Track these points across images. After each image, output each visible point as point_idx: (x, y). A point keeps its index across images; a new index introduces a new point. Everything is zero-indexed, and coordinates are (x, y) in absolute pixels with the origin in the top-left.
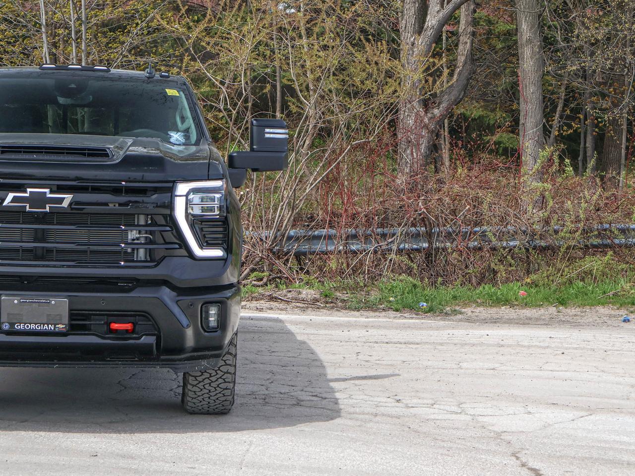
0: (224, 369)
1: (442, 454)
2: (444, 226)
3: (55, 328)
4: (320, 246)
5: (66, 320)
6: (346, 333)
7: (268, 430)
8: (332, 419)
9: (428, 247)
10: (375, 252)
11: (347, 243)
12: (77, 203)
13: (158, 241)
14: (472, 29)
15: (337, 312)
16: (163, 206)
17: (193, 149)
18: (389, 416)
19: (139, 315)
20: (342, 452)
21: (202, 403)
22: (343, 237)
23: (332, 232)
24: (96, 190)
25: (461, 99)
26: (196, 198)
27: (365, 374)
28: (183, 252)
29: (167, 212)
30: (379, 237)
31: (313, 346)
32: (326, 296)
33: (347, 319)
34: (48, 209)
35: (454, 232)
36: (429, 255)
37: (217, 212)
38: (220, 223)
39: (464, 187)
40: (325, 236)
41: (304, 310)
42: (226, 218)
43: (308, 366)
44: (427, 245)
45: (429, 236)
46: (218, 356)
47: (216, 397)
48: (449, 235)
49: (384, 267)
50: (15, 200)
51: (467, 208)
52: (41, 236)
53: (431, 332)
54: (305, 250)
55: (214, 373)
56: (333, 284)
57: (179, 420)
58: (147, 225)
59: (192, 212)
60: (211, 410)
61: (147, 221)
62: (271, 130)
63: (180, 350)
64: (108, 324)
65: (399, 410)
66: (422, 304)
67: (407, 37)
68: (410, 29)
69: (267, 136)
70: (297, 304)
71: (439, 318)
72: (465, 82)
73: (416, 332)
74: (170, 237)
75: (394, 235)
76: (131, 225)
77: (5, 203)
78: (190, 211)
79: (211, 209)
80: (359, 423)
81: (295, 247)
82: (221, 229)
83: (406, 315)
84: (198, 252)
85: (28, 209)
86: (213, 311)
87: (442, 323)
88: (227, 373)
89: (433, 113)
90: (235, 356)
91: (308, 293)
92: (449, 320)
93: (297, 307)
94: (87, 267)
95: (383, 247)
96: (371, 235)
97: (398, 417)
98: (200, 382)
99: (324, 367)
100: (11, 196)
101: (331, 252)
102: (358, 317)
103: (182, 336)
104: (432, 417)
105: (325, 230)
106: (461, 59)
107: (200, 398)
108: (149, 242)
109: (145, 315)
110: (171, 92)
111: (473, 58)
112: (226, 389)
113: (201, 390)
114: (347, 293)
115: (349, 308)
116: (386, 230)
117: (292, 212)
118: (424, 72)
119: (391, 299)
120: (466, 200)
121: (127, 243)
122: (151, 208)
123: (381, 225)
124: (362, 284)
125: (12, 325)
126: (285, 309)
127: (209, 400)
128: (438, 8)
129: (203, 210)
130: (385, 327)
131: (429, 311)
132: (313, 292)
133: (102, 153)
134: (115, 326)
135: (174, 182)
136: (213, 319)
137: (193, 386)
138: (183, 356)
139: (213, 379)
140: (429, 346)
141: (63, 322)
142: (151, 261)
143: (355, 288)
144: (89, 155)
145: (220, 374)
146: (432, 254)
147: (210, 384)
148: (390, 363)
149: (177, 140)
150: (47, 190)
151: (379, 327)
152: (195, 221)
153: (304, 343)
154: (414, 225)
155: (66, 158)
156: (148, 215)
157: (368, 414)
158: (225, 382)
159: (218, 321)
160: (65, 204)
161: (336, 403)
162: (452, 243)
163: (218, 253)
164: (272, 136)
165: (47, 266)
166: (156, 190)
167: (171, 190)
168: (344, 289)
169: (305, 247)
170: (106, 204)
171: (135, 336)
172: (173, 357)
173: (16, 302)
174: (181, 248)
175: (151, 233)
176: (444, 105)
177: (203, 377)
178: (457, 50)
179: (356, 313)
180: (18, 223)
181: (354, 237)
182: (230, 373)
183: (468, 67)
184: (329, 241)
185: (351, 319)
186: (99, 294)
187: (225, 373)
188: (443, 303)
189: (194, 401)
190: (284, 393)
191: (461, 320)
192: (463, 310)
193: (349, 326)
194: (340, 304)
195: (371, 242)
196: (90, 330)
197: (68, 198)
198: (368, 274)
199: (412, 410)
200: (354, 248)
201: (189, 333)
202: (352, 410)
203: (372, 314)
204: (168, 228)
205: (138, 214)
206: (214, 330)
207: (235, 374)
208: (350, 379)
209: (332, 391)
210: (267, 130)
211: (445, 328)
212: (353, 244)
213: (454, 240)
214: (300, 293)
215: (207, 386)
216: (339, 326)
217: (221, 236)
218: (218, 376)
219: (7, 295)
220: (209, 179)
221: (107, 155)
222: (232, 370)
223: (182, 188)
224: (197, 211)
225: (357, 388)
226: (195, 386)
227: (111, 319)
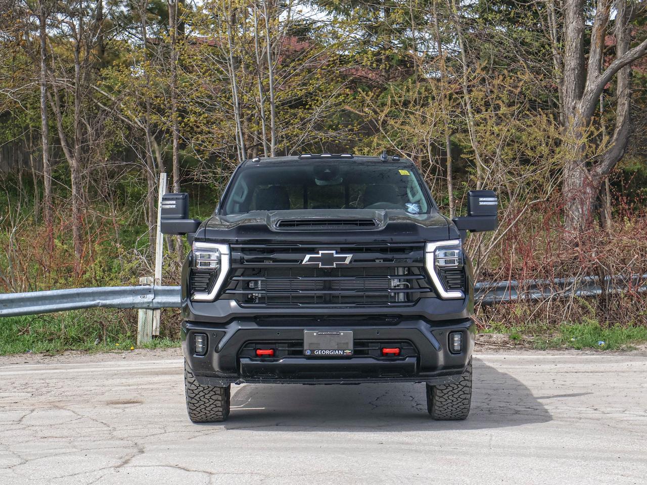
0: (463, 383)
1: (637, 439)
2: (616, 274)
3: (343, 352)
4: (503, 297)
5: (351, 346)
6: (537, 367)
7: (501, 428)
8: (547, 421)
9: (602, 293)
10: (554, 300)
11: (528, 292)
12: (355, 261)
13: (414, 287)
14: (629, 90)
15: (526, 352)
16: (416, 261)
17: (425, 216)
18: (591, 419)
19: (403, 342)
20: (561, 439)
21: (446, 411)
22: (525, 288)
23: (514, 283)
24: (368, 250)
25: (622, 157)
26: (440, 254)
27: (565, 394)
28: (433, 294)
29: (421, 265)
30: (557, 286)
31: (514, 376)
32: (515, 339)
33: (535, 357)
34: (335, 266)
35: (625, 279)
36: (603, 301)
37: (457, 264)
38: (458, 272)
39: (631, 238)
40: (508, 287)
41: (497, 350)
42: (463, 267)
43: (516, 389)
44: (601, 291)
45: (602, 284)
46: (460, 373)
47: (458, 405)
48: (620, 282)
49: (563, 312)
50: (311, 259)
51: (636, 257)
52: (328, 286)
53: (612, 365)
54: (491, 300)
55: (456, 387)
56: (519, 329)
57: (430, 424)
58: (404, 275)
59: (438, 264)
60: (453, 416)
61: (404, 272)
62: (484, 199)
63: (434, 368)
64: (381, 349)
65: (597, 415)
66: (600, 342)
67: (569, 101)
68: (571, 94)
69: (481, 203)
70: (490, 346)
71: (617, 353)
72: (625, 140)
73: (598, 365)
74: (423, 283)
75: (570, 284)
76: (394, 276)
77: (303, 263)
78: (437, 264)
79: (453, 262)
80: (568, 423)
81: (482, 298)
82: (460, 277)
83: (587, 352)
84: (444, 294)
85: (320, 266)
86: (457, 338)
87: (620, 357)
88: (466, 386)
89: (595, 171)
90: (471, 373)
91: (497, 337)
92: (626, 355)
93: (490, 349)
94: (364, 307)
95: (561, 295)
96: (549, 285)
97: (598, 420)
98: (445, 394)
99: (529, 390)
100: (308, 257)
101: (514, 302)
102: (545, 355)
103: (436, 357)
104: (625, 419)
105: (508, 282)
106: (620, 120)
107: (445, 407)
108: (407, 287)
109: (409, 342)
110: (403, 172)
111: (631, 118)
112: (465, 399)
113: (446, 400)
114: (533, 336)
115: (536, 348)
116: (562, 280)
117: (478, 267)
118: (587, 138)
119: (572, 339)
120: (634, 250)
121: (391, 289)
122: (410, 263)
123: (559, 275)
124: (545, 328)
125: (312, 351)
126: (481, 351)
127: (452, 408)
128: (596, 73)
129: (446, 262)
130: (571, 362)
131: (607, 348)
132: (502, 336)
133: (370, 223)
134: (387, 350)
135: (425, 242)
136: (457, 345)
137: (440, 397)
138: (435, 373)
139: (455, 391)
140: (613, 374)
141: (349, 348)
142: (409, 301)
143: (540, 331)
144: (360, 225)
145: (461, 387)
146: (605, 300)
147: (453, 395)
148: (582, 385)
149: (413, 210)
150: (334, 252)
151: (565, 362)
152: (439, 271)
153: (506, 374)
154: (588, 274)
155: (344, 228)
156: (405, 267)
157: (574, 418)
158: (465, 394)
159: (461, 346)
160: (347, 261)
161: (547, 412)
162: (623, 289)
163: (457, 294)
164: (485, 203)
165: (335, 308)
166: (412, 249)
167: (423, 249)
168: (530, 332)
169: (491, 298)
170: (374, 261)
171: (400, 357)
172: (428, 373)
173: (315, 334)
174: (431, 291)
175: (407, 281)
176: (606, 163)
177: (448, 390)
178: (615, 110)
179: (542, 352)
180: (313, 277)
181: (534, 287)
182: (468, 387)
183: (627, 127)
184: (512, 292)
185: (539, 357)
186: (374, 327)
187: (464, 386)
188: (619, 342)
189: (441, 409)
190: (503, 407)
191: (636, 355)
192: (638, 347)
193: (539, 362)
194: (527, 345)
195: (550, 291)
196: (368, 354)
197: (349, 257)
198: (549, 319)
199: (608, 415)
200: (534, 296)
201: (441, 355)
202: (560, 416)
203: (556, 352)
204: (422, 277)
205: (398, 267)
206: (458, 352)
207: (471, 387)
208: (553, 397)
209: (541, 404)
210: (481, 199)
211: (623, 361)
212: (534, 293)
213: (625, 286)
214: (491, 337)
215: (450, 397)
216: (531, 362)
217: (459, 281)
218: (459, 389)
219: (308, 330)
220: (449, 239)
221: (373, 224)
222: (469, 384)
223: (431, 247)
224: (442, 263)
225: (560, 402)
226: (442, 397)
227: (383, 345)
